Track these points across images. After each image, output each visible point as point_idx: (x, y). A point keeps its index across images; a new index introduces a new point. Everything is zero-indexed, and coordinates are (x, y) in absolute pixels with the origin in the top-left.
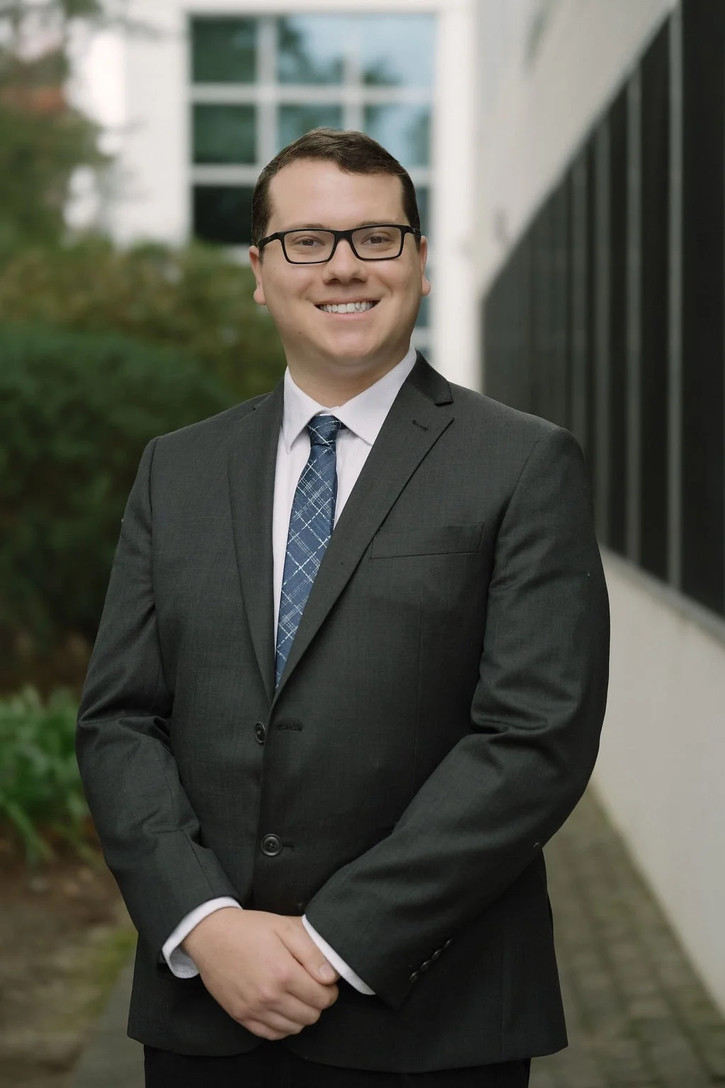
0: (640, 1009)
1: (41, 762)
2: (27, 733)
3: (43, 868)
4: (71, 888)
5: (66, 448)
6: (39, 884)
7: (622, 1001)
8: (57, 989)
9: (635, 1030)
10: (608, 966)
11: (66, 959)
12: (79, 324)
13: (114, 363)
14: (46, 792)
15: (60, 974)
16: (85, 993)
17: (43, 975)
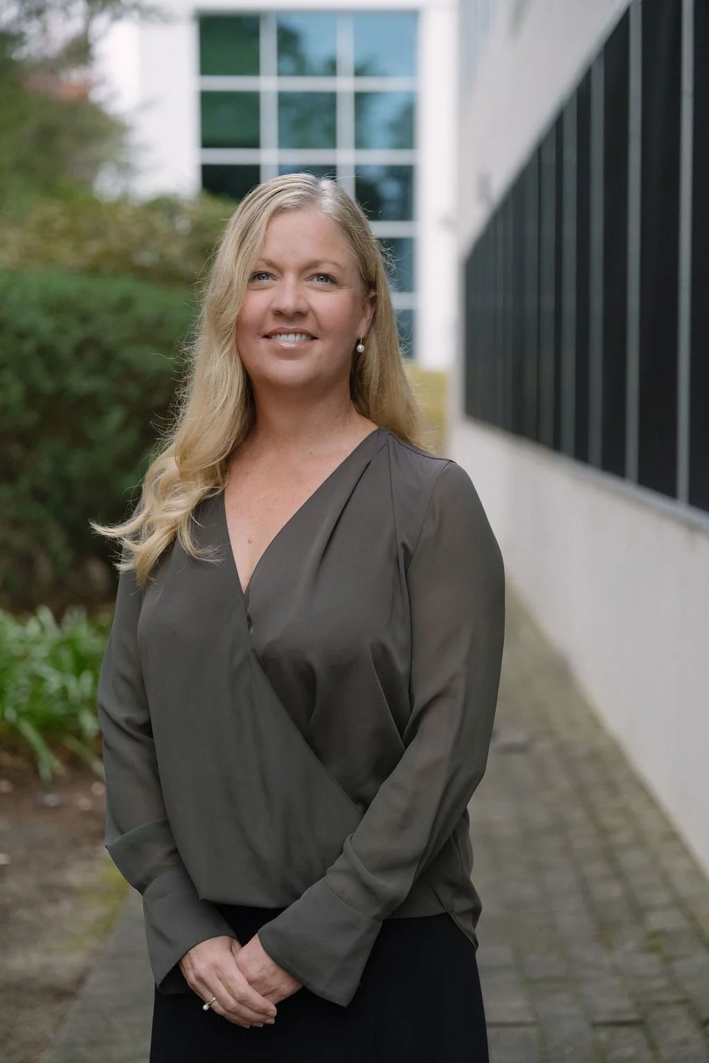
0: (657, 920)
1: (54, 681)
2: (41, 652)
3: (55, 783)
4: (84, 802)
5: (81, 383)
6: (51, 799)
7: (639, 912)
8: (66, 907)
9: (655, 943)
10: (619, 875)
11: (75, 876)
12: (94, 270)
13: (125, 305)
14: (59, 709)
15: (70, 891)
16: (95, 911)
17: (53, 892)
